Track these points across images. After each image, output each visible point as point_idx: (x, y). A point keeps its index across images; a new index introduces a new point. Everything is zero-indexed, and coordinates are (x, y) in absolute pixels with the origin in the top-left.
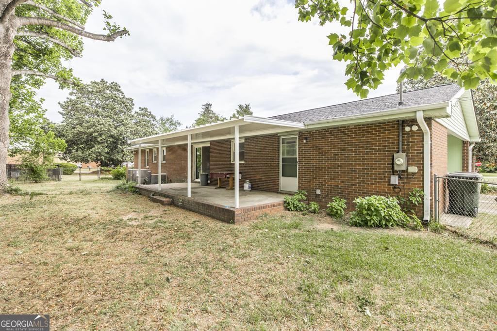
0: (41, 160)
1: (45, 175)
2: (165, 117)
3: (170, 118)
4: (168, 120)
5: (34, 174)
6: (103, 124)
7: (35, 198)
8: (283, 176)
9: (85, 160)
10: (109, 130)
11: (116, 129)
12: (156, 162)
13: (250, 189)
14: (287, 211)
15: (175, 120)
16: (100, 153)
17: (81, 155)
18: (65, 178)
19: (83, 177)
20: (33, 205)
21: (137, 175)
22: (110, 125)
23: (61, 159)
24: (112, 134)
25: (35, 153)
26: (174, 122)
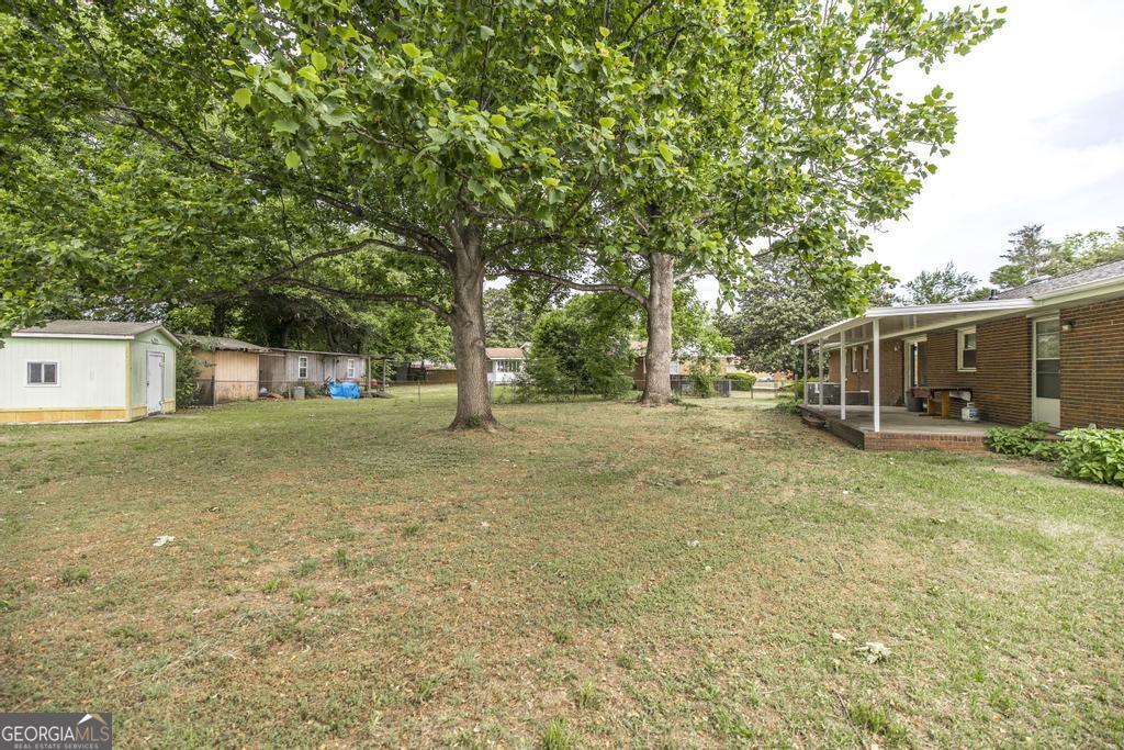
0: (707, 370)
1: (711, 388)
2: (931, 271)
3: (943, 271)
4: (937, 276)
5: (700, 387)
6: (791, 309)
7: (690, 409)
8: (1038, 396)
9: (766, 368)
10: (801, 318)
11: (813, 314)
12: (867, 371)
13: (976, 419)
14: (989, 453)
15: (957, 273)
16: (788, 357)
17: (760, 360)
18: (734, 394)
19: (756, 395)
20: (686, 414)
21: (817, 392)
22: (803, 310)
23: (738, 367)
24: (806, 323)
25: (702, 359)
26: (955, 279)
